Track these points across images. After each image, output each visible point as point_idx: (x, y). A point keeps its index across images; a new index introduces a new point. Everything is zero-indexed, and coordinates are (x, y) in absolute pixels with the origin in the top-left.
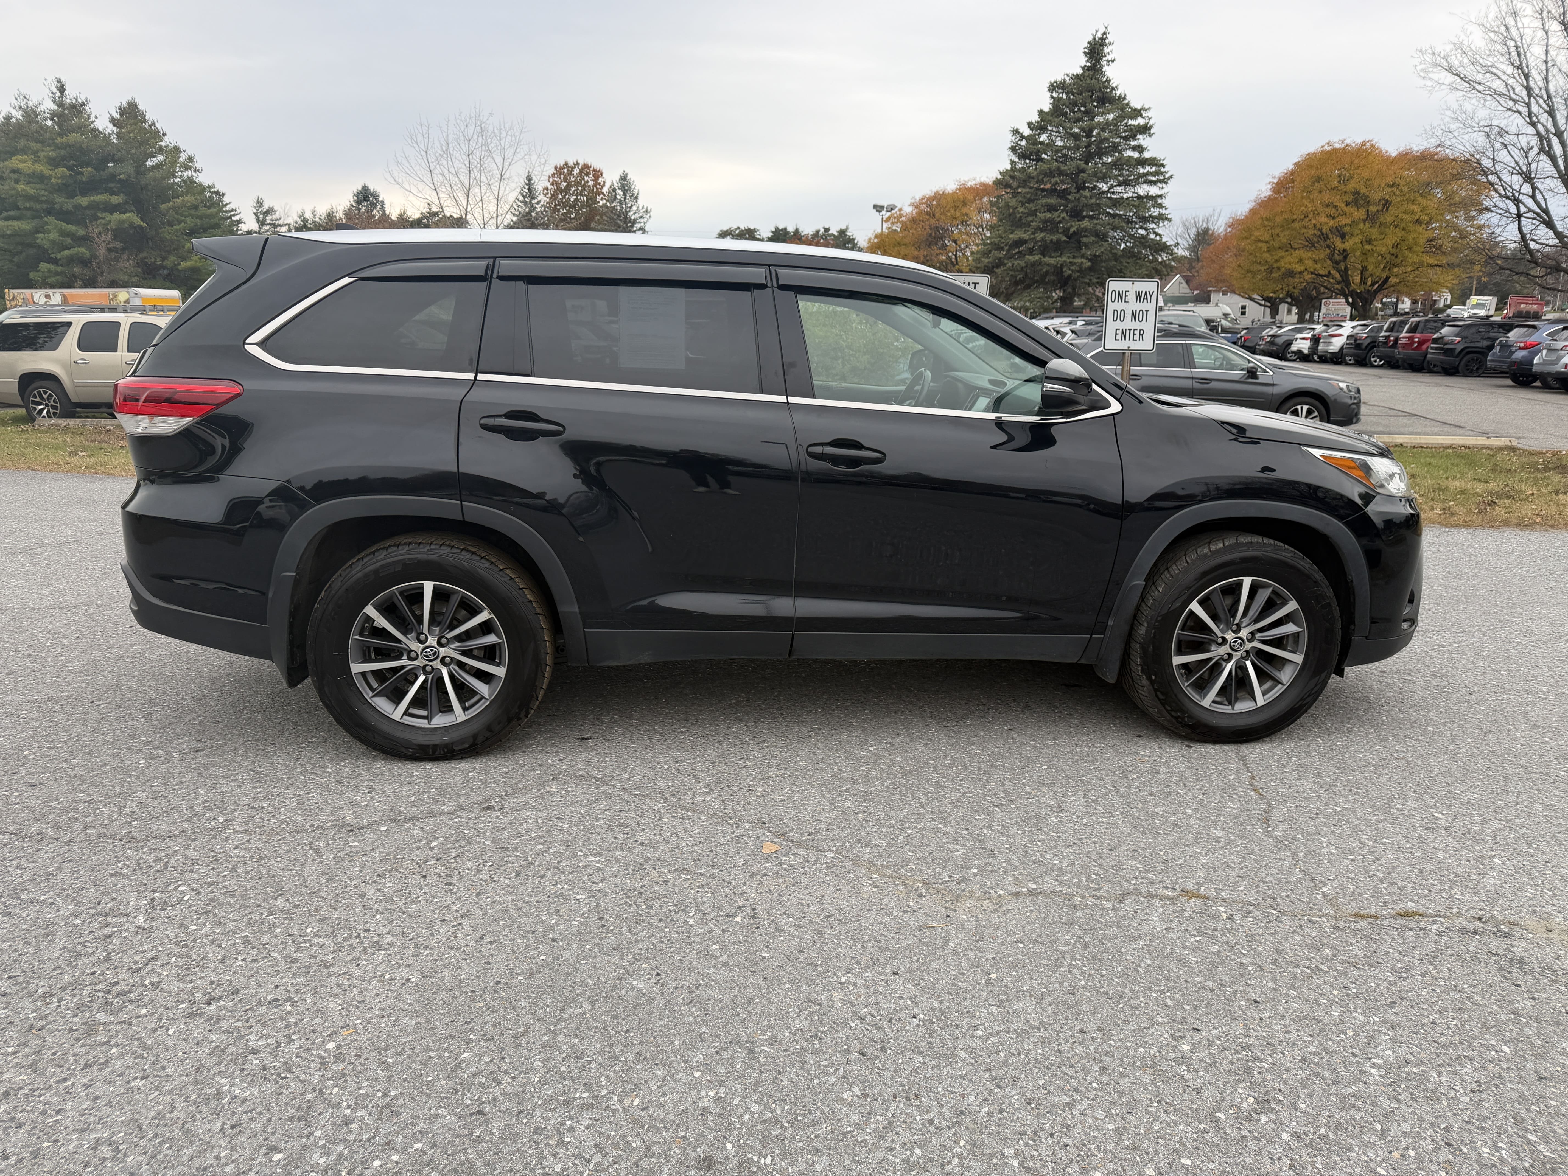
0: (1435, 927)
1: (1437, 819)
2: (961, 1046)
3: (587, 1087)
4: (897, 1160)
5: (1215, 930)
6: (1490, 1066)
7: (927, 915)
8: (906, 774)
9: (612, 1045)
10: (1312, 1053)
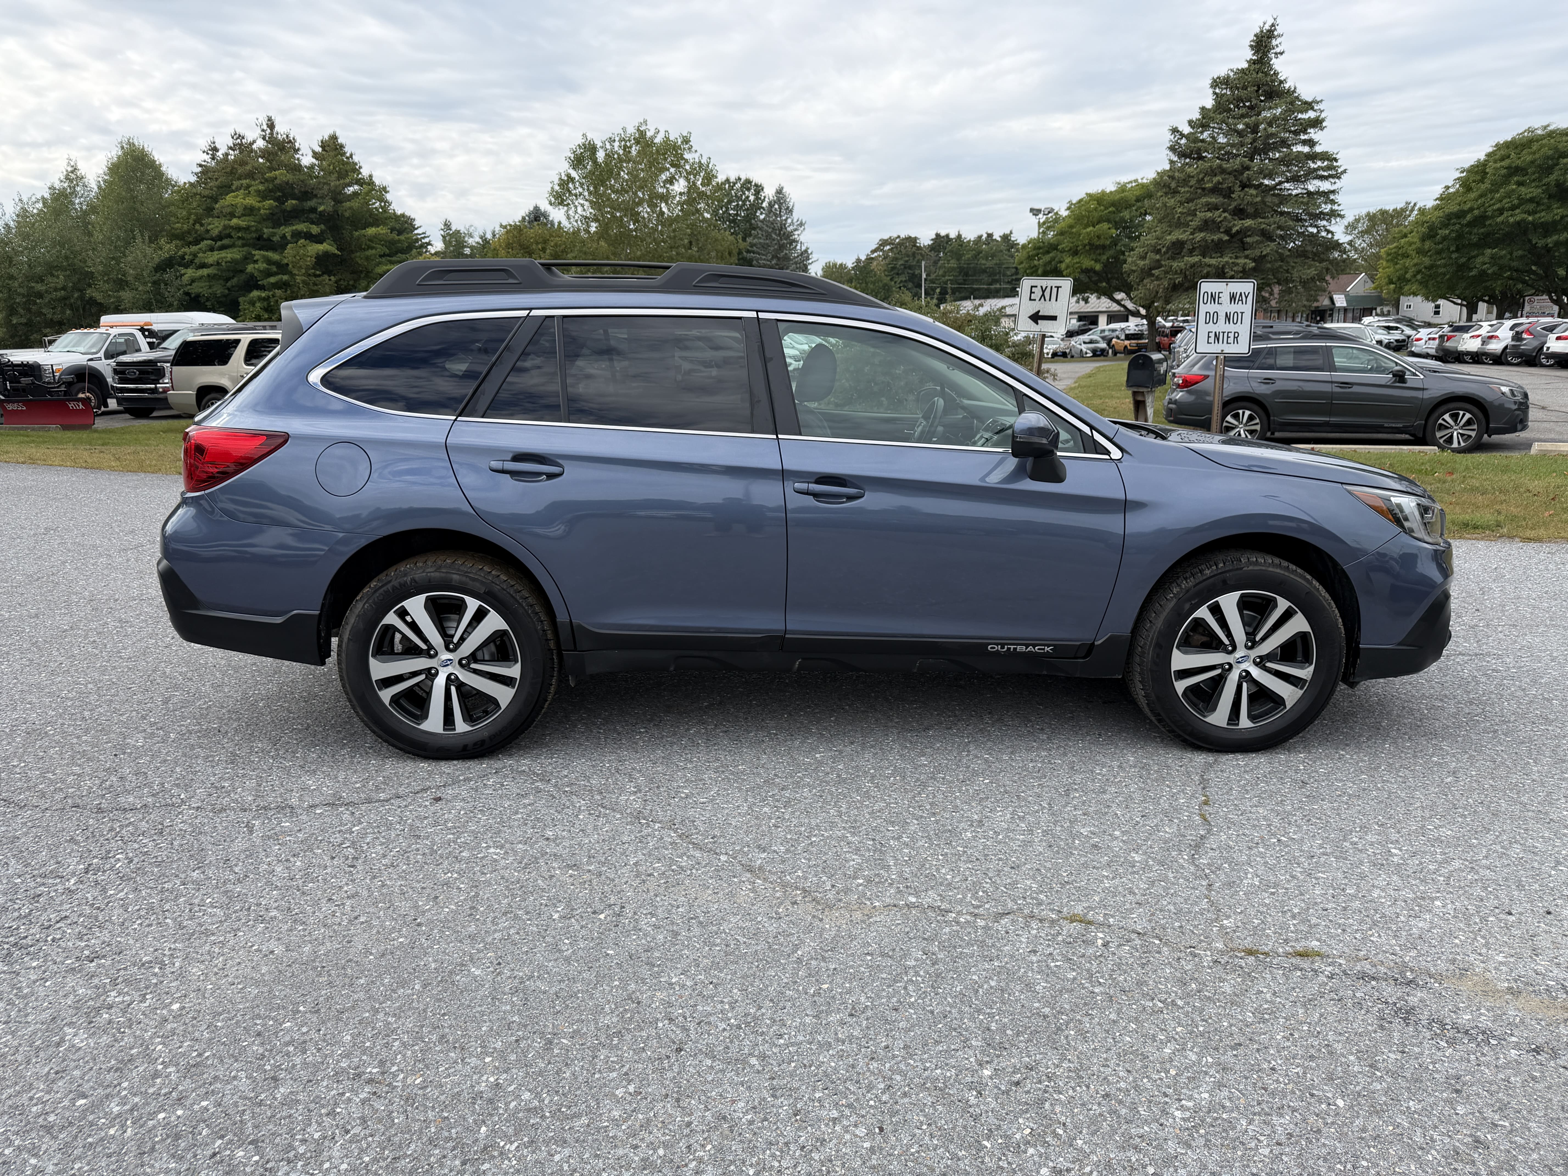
0: (1329, 969)
1: (1392, 855)
2: (756, 1053)
3: (381, 1063)
4: (636, 1158)
5: (1083, 956)
6: (1312, 1119)
7: (790, 922)
8: (840, 781)
9: (422, 1026)
10: (1119, 1089)
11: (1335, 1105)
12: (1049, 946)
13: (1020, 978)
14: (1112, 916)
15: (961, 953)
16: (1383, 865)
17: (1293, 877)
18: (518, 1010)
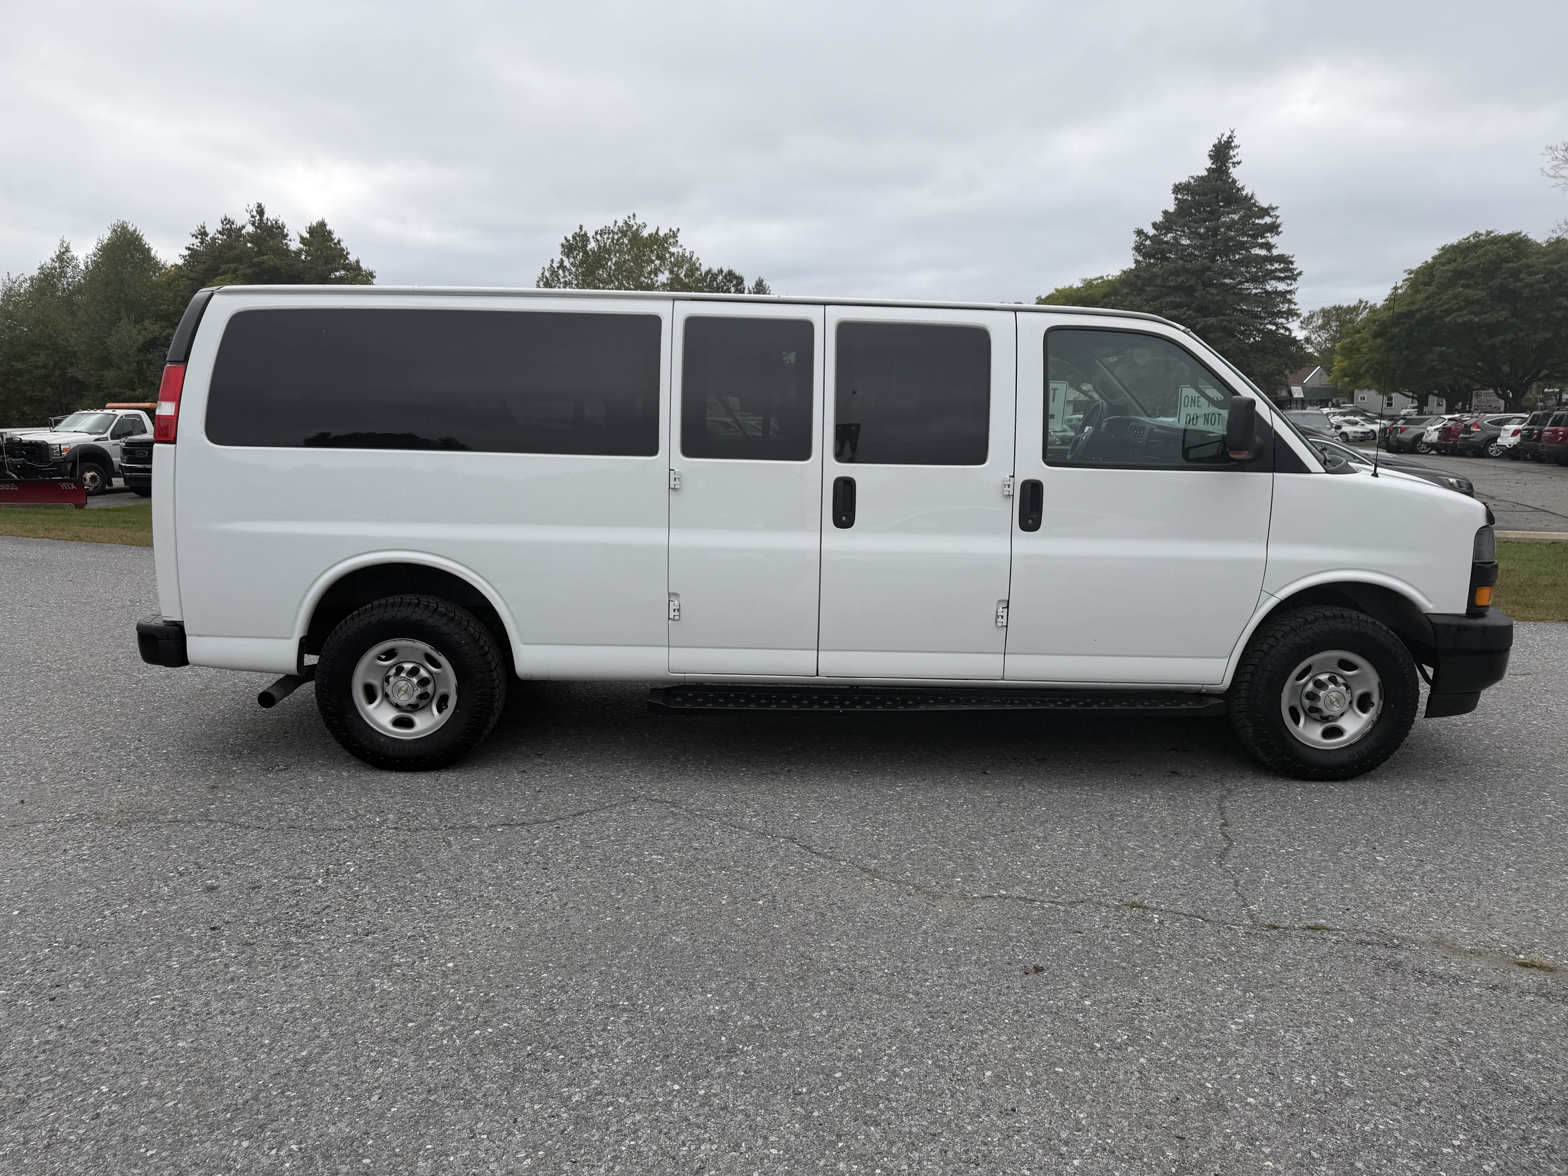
0: (1335, 937)
1: (1377, 861)
2: (911, 990)
3: (629, 999)
4: (843, 1055)
5: (1145, 929)
6: (1331, 1029)
7: (910, 907)
8: (922, 808)
9: (650, 975)
10: (1188, 1013)
11: (1347, 1021)
12: (1117, 923)
13: (1099, 944)
14: (1163, 904)
15: (1051, 928)
16: (1370, 868)
17: (1301, 877)
18: (720, 964)
